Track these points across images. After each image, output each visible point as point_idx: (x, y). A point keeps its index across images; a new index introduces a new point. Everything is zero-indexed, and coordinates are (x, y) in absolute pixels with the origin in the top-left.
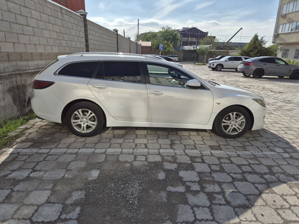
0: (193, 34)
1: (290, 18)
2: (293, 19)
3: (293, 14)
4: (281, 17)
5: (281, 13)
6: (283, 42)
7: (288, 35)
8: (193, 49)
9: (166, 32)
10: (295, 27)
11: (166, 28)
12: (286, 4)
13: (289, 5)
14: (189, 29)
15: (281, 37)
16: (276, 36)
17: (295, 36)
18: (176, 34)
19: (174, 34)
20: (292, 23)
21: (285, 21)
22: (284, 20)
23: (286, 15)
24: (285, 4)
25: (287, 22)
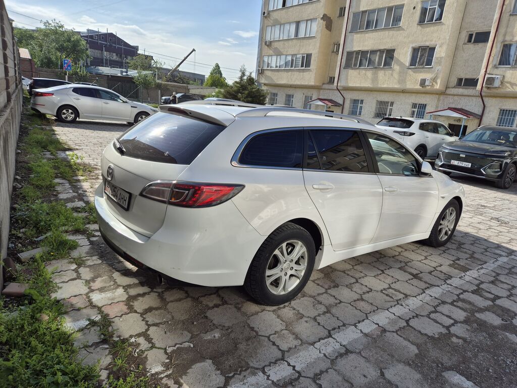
0: (111, 46)
1: (276, 48)
2: (280, 50)
3: (280, 43)
4: (266, 44)
5: (264, 38)
6: (270, 82)
7: (276, 73)
8: (120, 75)
9: (55, 32)
10: (284, 62)
11: (53, 24)
12: (270, 26)
13: (273, 28)
14: (100, 35)
15: (267, 75)
16: (260, 72)
17: (285, 74)
18: (78, 41)
19: (74, 41)
20: (280, 55)
21: (271, 52)
22: (268, 49)
23: (271, 42)
24: (268, 26)
25: (273, 54)
